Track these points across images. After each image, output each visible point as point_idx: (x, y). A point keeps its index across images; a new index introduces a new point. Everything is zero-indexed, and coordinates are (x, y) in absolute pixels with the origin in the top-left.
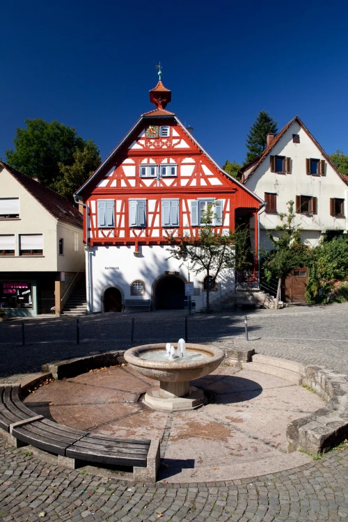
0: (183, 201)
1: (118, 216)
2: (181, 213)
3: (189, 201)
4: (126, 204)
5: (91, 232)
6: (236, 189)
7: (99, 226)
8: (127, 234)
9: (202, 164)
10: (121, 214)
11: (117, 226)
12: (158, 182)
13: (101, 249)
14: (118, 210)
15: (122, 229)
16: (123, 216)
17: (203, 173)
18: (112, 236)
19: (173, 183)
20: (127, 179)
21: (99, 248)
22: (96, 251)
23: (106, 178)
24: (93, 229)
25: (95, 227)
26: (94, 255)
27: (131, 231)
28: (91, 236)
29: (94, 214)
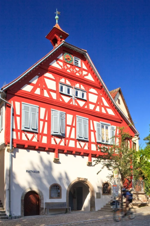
0: (91, 121)
1: (42, 123)
2: (90, 131)
3: (95, 122)
4: (48, 113)
5: (14, 133)
6: (121, 120)
7: (23, 128)
8: (49, 140)
9: (102, 96)
10: (44, 121)
11: (41, 132)
12: (74, 101)
13: (22, 152)
14: (42, 117)
15: (45, 135)
16: (46, 123)
17: (103, 104)
18: (35, 140)
19: (84, 105)
20: (49, 91)
21: (20, 150)
22: (17, 154)
23: (29, 84)
24: (17, 131)
25: (19, 128)
26: (15, 157)
27: (52, 139)
28: (15, 137)
29: (18, 116)
